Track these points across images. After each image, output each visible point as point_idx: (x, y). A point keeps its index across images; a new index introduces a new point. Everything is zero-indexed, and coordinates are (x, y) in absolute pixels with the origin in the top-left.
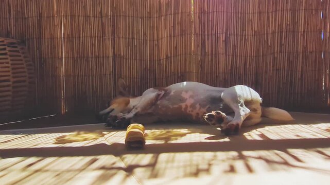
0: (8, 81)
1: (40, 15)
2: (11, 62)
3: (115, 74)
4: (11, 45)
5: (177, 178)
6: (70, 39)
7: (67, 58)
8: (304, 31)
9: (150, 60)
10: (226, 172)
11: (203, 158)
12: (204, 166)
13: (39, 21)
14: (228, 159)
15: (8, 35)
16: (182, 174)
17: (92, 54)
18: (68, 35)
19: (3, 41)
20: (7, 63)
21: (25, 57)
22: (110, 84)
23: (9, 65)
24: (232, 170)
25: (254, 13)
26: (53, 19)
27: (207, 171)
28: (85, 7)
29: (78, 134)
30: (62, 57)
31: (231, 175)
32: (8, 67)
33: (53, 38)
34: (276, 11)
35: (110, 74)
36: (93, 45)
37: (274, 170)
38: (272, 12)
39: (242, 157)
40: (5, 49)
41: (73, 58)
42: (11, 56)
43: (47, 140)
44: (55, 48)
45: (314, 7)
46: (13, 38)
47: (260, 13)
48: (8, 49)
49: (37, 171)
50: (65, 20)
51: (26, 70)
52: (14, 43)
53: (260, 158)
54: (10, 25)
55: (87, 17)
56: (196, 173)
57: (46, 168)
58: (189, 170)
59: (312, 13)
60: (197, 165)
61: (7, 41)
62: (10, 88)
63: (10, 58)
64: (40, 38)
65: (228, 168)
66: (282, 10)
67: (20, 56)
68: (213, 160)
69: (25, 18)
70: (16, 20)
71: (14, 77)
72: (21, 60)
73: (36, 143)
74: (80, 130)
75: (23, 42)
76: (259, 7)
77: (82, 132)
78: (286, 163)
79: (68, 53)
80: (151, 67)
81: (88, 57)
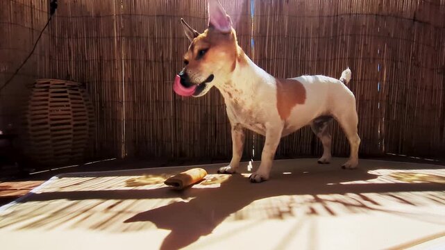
0: (69, 124)
1: (101, 58)
2: (72, 105)
3: (175, 119)
4: (72, 88)
5: (263, 219)
6: (131, 83)
7: (127, 102)
8: (362, 80)
9: (211, 106)
10: (308, 214)
11: (282, 202)
12: (285, 209)
13: (100, 64)
14: (306, 202)
15: (68, 78)
16: (265, 215)
17: (152, 97)
18: (129, 79)
19: (63, 84)
20: (68, 106)
21: (86, 101)
22: (171, 129)
23: (70, 108)
24: (313, 211)
25: (313, 61)
26: (114, 62)
27: (290, 212)
28: (146, 52)
29: (148, 177)
30: (122, 101)
31: (314, 216)
32: (69, 110)
33: (113, 82)
34: (335, 59)
35: (170, 119)
36: (153, 89)
37: (355, 212)
38: (331, 60)
39: (318, 200)
40: (65, 92)
41: (134, 102)
42: (72, 99)
43: (117, 183)
44: (115, 91)
45: (372, 56)
46: (73, 81)
47: (319, 60)
48: (69, 91)
49: (120, 212)
50: (126, 64)
51: (86, 113)
52: (75, 86)
53: (336, 201)
54: (70, 67)
55: (147, 61)
56: (280, 215)
57: (129, 210)
58: (271, 213)
59: (369, 61)
60: (278, 208)
61: (68, 84)
62: (71, 131)
63: (71, 101)
64: (100, 81)
65: (309, 211)
66: (341, 58)
67: (81, 99)
68: (291, 203)
69: (86, 61)
70: (77, 63)
71: (75, 120)
72: (82, 103)
73: (109, 186)
74: (148, 173)
75: (84, 85)
76: (318, 55)
77: (150, 176)
78: (363, 206)
79: (128, 96)
80: (211, 112)
81: (148, 102)
